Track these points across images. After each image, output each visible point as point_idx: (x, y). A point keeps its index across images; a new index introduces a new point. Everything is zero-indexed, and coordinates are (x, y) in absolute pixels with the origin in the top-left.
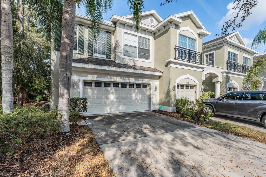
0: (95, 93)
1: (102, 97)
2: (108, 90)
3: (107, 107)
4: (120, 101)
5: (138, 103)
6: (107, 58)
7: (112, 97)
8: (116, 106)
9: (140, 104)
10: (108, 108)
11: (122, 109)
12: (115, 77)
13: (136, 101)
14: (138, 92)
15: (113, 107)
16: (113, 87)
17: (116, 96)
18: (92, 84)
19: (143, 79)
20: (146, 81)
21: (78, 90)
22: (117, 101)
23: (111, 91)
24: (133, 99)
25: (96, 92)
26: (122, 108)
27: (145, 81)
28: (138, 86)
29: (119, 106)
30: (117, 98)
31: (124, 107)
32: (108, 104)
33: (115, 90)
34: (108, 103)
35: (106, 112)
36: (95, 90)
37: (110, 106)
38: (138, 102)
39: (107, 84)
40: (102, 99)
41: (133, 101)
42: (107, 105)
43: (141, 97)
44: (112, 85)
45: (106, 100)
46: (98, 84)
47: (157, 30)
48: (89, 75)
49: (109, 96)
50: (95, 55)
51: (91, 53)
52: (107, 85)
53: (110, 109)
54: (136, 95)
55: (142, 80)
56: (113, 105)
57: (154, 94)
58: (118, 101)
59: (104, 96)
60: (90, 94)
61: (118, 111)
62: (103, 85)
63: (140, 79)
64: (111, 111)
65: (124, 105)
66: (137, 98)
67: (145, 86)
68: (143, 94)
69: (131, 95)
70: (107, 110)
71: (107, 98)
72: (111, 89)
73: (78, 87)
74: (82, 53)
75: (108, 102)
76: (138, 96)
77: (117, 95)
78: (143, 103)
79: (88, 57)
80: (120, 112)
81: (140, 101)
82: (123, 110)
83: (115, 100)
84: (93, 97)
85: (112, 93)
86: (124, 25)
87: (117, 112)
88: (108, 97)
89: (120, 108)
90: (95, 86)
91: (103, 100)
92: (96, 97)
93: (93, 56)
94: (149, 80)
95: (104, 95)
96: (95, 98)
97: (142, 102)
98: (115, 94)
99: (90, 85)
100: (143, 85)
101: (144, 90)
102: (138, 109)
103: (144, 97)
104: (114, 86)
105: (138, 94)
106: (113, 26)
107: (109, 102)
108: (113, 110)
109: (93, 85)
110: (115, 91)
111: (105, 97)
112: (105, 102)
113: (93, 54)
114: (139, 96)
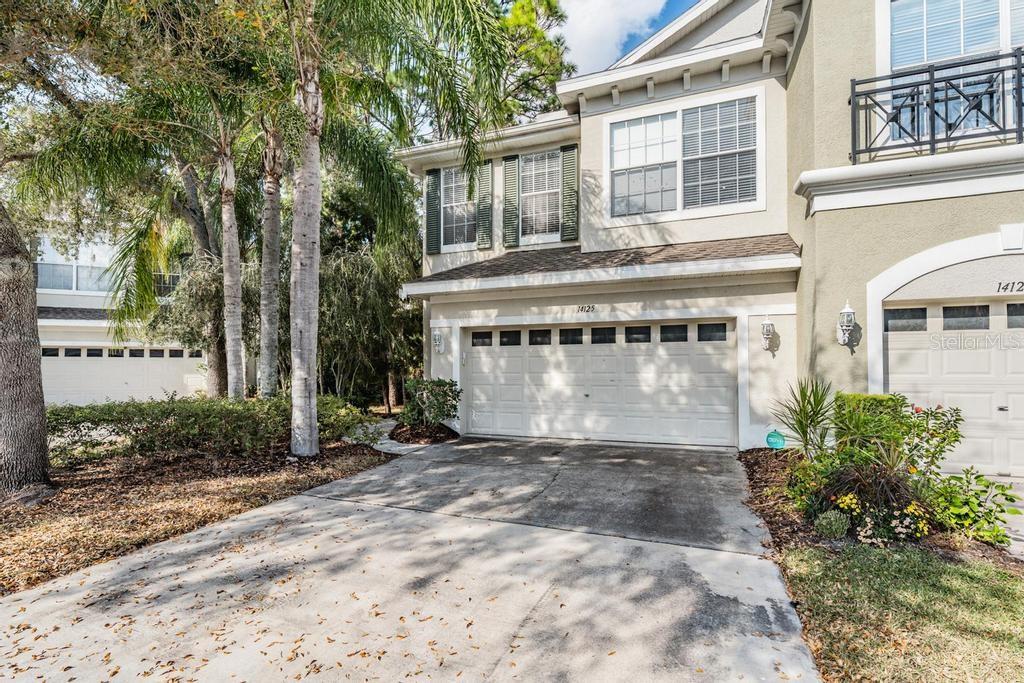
0: (501, 368)
1: (523, 378)
2: (542, 354)
3: (540, 414)
4: (587, 396)
5: (674, 409)
6: (562, 241)
7: (557, 381)
8: (569, 412)
9: (681, 411)
10: (543, 417)
11: (594, 427)
12: (555, 308)
13: (664, 400)
14: (671, 360)
15: (561, 417)
16: (561, 343)
17: (572, 375)
18: (491, 338)
19: (687, 301)
20: (704, 307)
21: (449, 357)
22: (574, 396)
23: (552, 359)
24: (645, 389)
25: (502, 362)
26: (597, 422)
27: (698, 307)
28: (674, 332)
29: (583, 416)
30: (577, 383)
31: (605, 422)
32: (541, 403)
33: (568, 355)
34: (544, 401)
35: (536, 433)
36: (500, 357)
37: (549, 411)
38: (673, 401)
39: (540, 336)
40: (522, 385)
41: (643, 396)
42: (538, 407)
43: (691, 380)
44: (555, 338)
45: (534, 388)
46: (511, 337)
47: (778, 37)
48: (476, 311)
49: (546, 377)
50: (523, 240)
51: (511, 239)
52: (539, 339)
53: (551, 422)
54: (660, 373)
55: (685, 307)
56: (560, 409)
57: (760, 369)
58: (581, 395)
59: (527, 377)
60: (486, 369)
61: (579, 432)
62: (525, 338)
63: (669, 302)
64: (551, 429)
65: (605, 412)
66: (667, 386)
67: (714, 330)
68: (703, 368)
69: (634, 371)
70: (538, 425)
71: (539, 383)
72: (554, 352)
73: (448, 350)
74: (487, 246)
75: (542, 397)
76: (670, 377)
77: (576, 373)
78: (701, 408)
79: (504, 251)
80: (587, 437)
81: (683, 400)
82: (599, 430)
83: (568, 391)
84: (496, 378)
85: (558, 366)
86: (609, 96)
87: (575, 435)
88: (541, 379)
89: (589, 423)
90: (502, 344)
91: (526, 391)
92: (506, 379)
93: (518, 246)
94: (723, 299)
95: (530, 373)
96: (502, 381)
97: (694, 401)
98: (568, 368)
99: (487, 340)
100: (701, 328)
101: (708, 347)
102: (674, 432)
103: (709, 380)
104: (563, 338)
105: (673, 366)
106: (570, 120)
107: (545, 398)
108: (558, 426)
109: (496, 339)
110: (566, 356)
111: (533, 379)
112: (533, 398)
113: (517, 239)
114: (675, 376)
